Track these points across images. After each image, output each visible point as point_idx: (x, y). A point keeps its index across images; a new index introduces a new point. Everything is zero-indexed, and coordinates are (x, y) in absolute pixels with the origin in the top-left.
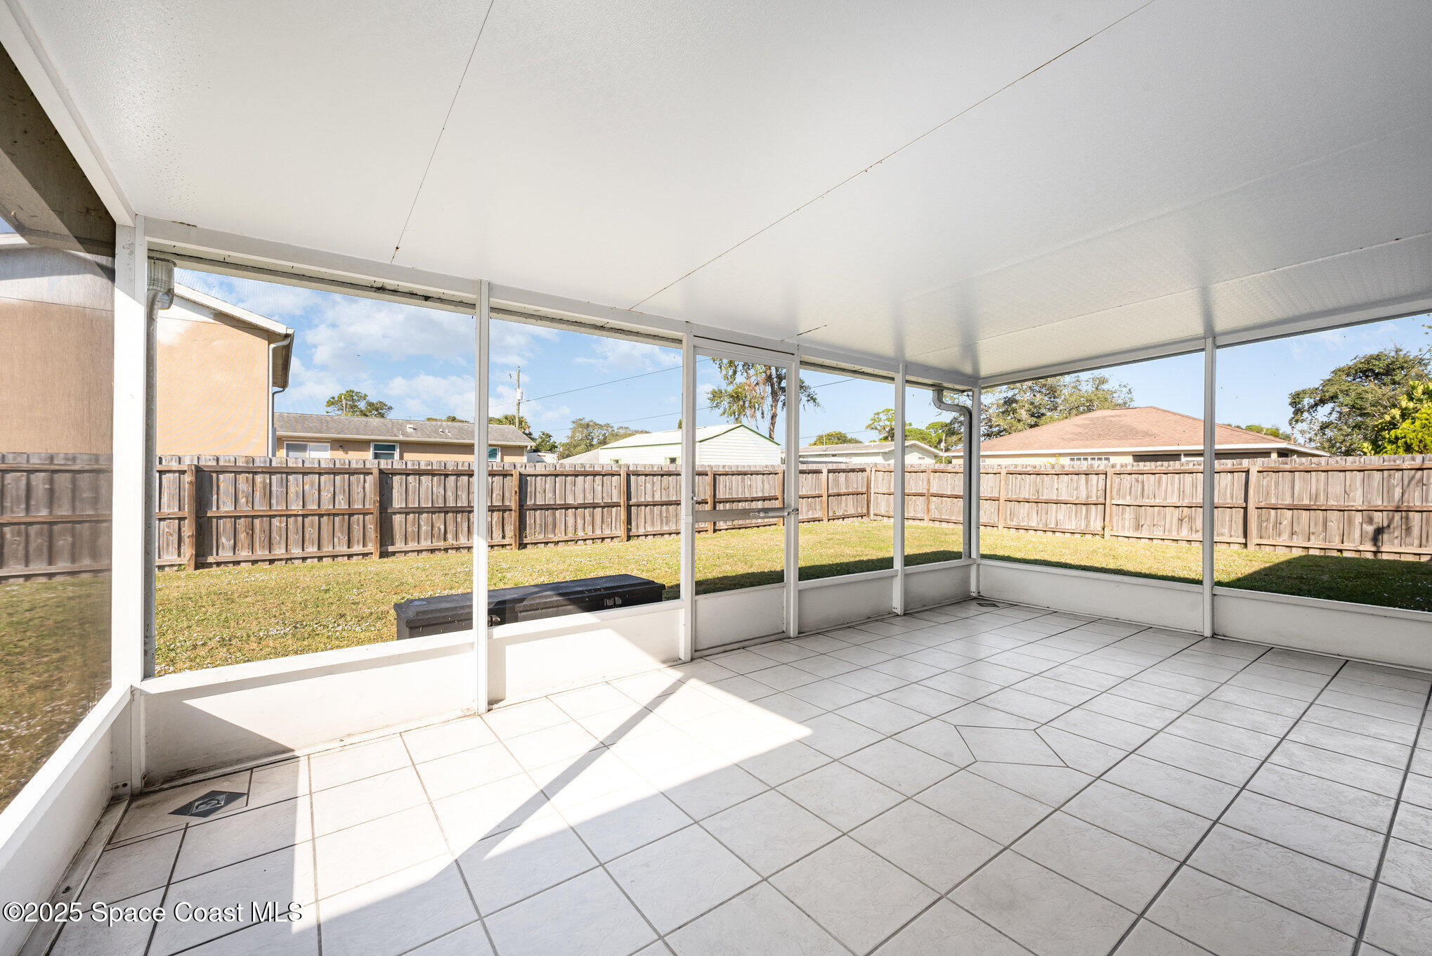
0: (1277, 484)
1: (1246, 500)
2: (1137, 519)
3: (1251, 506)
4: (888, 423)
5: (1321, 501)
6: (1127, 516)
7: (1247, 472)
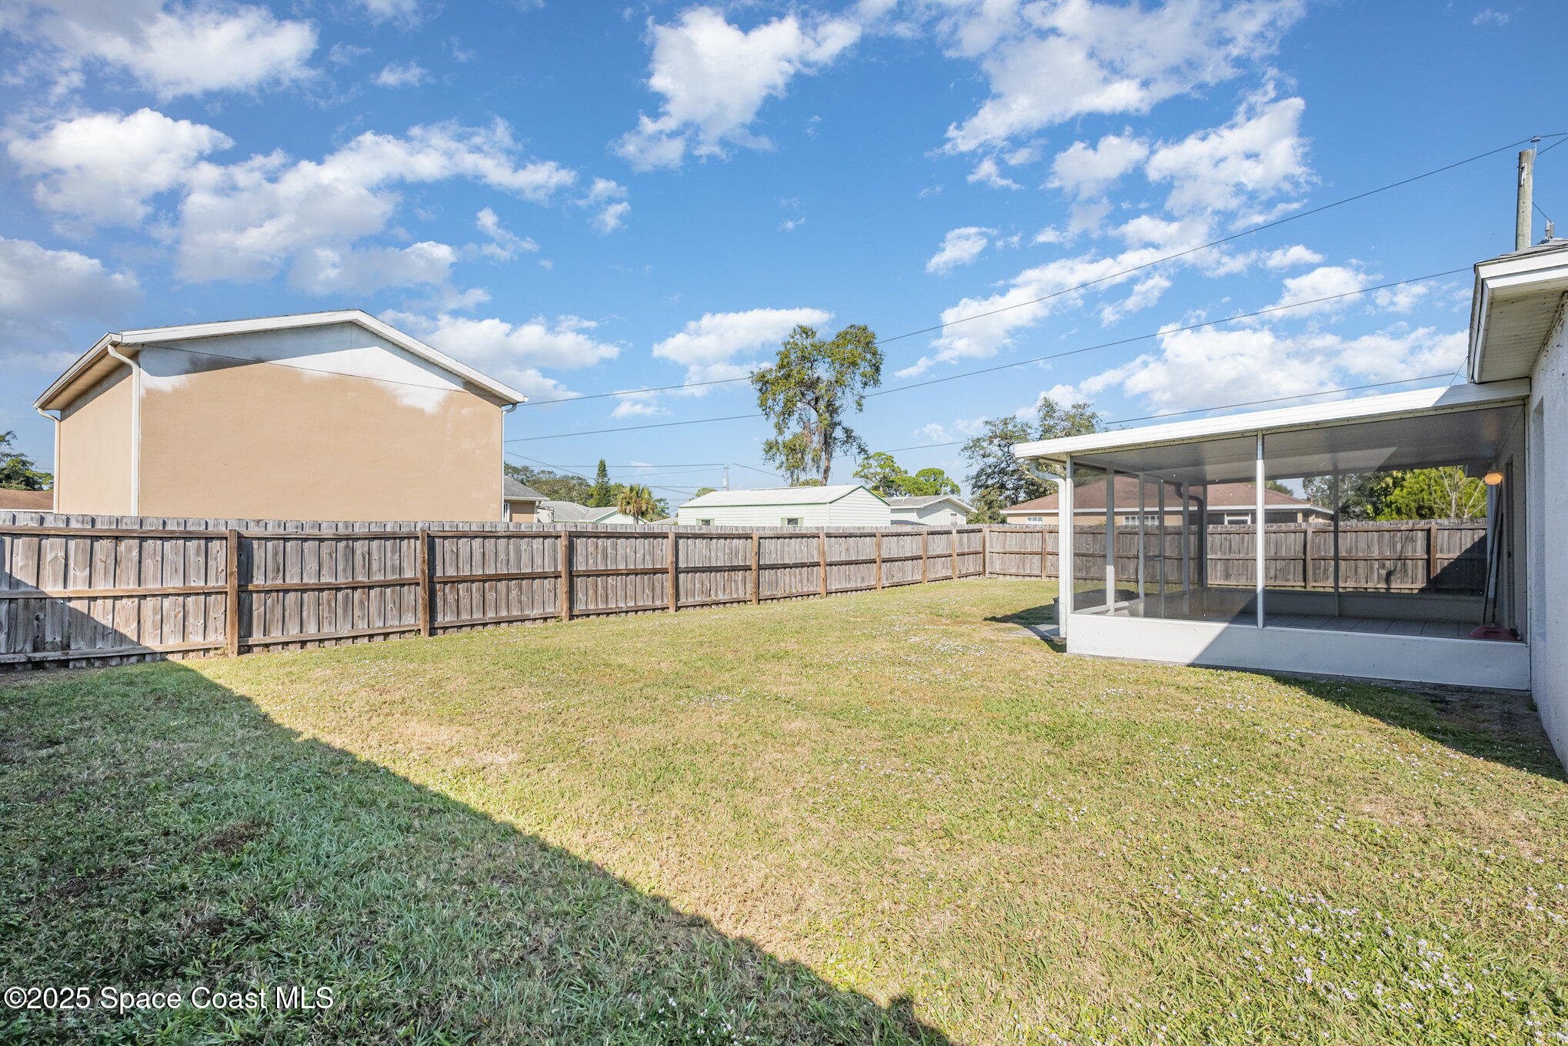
0: (1325, 541)
1: (1305, 553)
2: (1226, 570)
3: (1309, 558)
4: (879, 470)
5: (1354, 553)
6: (1218, 567)
7: (1305, 532)
